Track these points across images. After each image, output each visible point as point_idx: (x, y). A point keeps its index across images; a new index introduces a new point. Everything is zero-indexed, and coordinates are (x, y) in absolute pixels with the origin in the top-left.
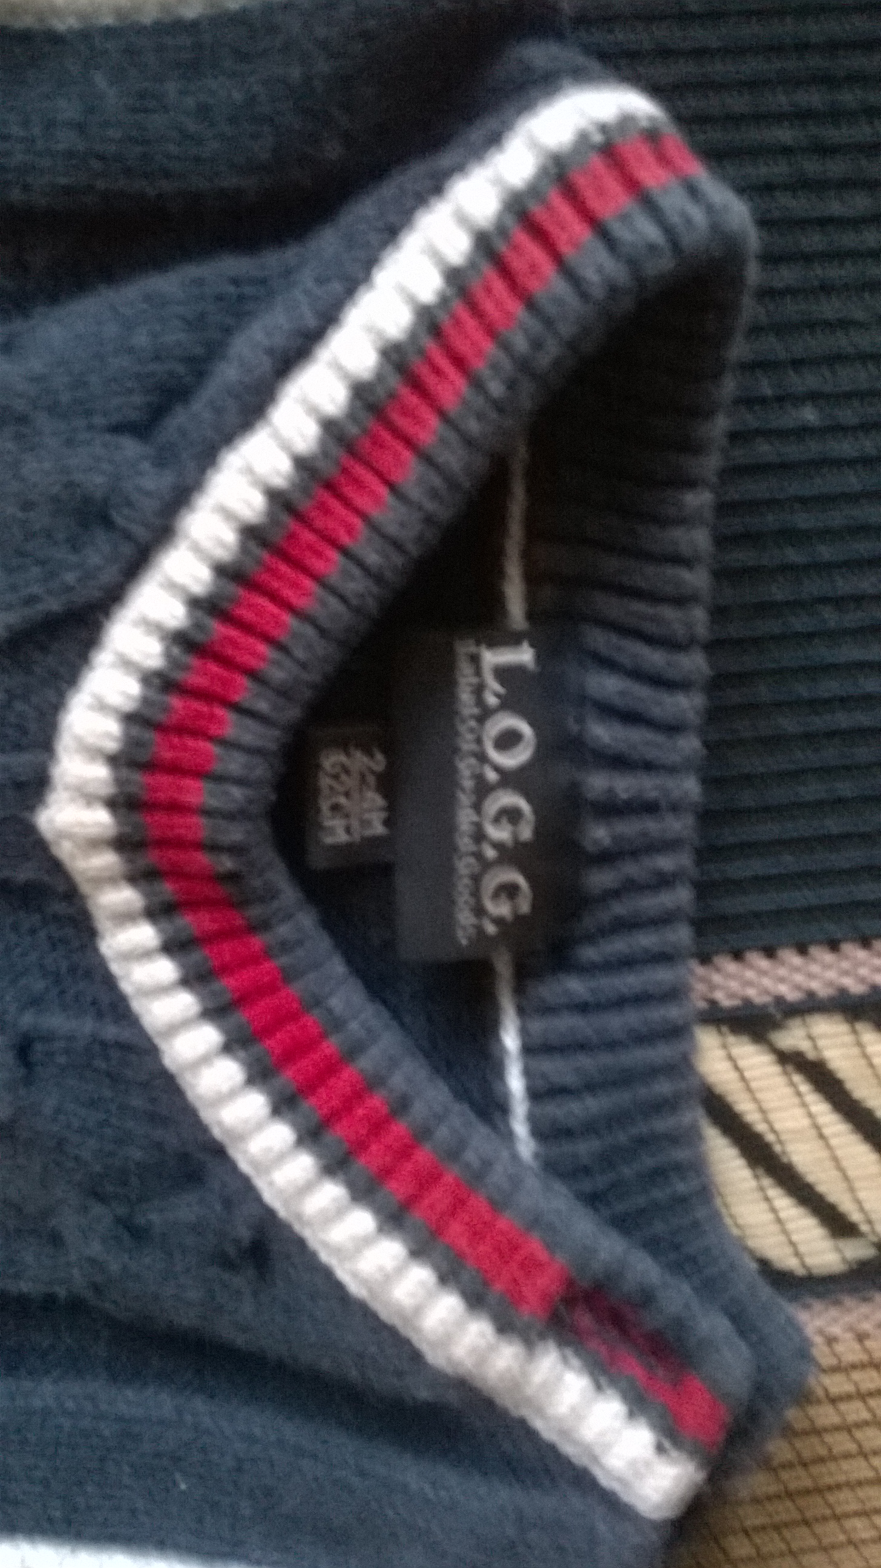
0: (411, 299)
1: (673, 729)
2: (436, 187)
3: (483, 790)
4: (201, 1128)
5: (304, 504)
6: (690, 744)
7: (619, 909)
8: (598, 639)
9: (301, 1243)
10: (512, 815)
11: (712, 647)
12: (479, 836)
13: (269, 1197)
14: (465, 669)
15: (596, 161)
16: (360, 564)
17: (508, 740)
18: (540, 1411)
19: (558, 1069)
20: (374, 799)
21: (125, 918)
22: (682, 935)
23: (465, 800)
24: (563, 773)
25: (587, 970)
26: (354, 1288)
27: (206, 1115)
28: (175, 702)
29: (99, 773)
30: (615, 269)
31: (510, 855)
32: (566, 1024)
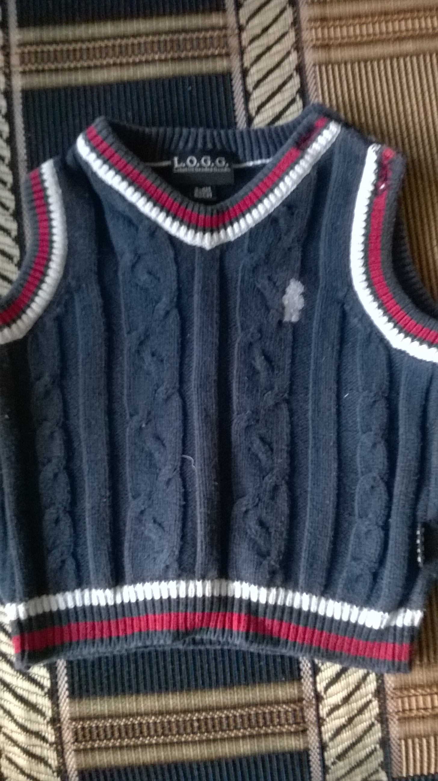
0: (114, 177)
1: (189, 133)
2: (95, 174)
3: (201, 166)
4: (266, 219)
5: (149, 195)
6: (193, 130)
7: (224, 142)
8: (173, 147)
9: (286, 199)
10: (205, 161)
11: (174, 127)
12: (210, 167)
13: (278, 204)
14: (178, 171)
15: (92, 142)
16: (159, 185)
17: (191, 162)
18: (320, 153)
19: (256, 153)
20: (204, 189)
21: (226, 234)
22: (230, 132)
23: (203, 170)
24: (197, 151)
25: (237, 149)
26: (295, 187)
27: (263, 217)
28: (185, 220)
29: (199, 235)
30: (111, 137)
31: (213, 161)
32: (247, 152)
